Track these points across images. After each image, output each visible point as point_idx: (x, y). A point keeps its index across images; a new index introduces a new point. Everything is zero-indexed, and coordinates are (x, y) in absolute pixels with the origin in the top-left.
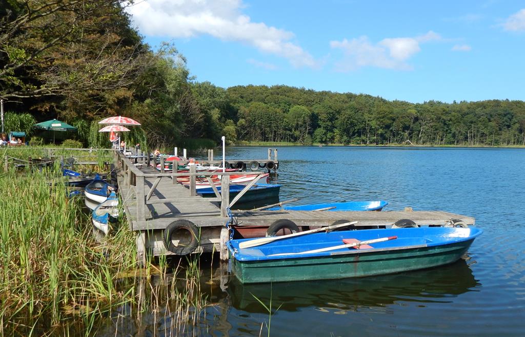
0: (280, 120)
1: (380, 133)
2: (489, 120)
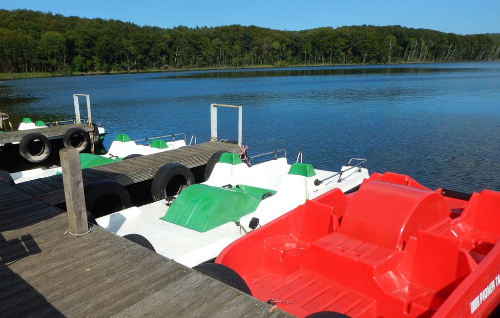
0: (32, 48)
1: (139, 58)
2: (233, 43)
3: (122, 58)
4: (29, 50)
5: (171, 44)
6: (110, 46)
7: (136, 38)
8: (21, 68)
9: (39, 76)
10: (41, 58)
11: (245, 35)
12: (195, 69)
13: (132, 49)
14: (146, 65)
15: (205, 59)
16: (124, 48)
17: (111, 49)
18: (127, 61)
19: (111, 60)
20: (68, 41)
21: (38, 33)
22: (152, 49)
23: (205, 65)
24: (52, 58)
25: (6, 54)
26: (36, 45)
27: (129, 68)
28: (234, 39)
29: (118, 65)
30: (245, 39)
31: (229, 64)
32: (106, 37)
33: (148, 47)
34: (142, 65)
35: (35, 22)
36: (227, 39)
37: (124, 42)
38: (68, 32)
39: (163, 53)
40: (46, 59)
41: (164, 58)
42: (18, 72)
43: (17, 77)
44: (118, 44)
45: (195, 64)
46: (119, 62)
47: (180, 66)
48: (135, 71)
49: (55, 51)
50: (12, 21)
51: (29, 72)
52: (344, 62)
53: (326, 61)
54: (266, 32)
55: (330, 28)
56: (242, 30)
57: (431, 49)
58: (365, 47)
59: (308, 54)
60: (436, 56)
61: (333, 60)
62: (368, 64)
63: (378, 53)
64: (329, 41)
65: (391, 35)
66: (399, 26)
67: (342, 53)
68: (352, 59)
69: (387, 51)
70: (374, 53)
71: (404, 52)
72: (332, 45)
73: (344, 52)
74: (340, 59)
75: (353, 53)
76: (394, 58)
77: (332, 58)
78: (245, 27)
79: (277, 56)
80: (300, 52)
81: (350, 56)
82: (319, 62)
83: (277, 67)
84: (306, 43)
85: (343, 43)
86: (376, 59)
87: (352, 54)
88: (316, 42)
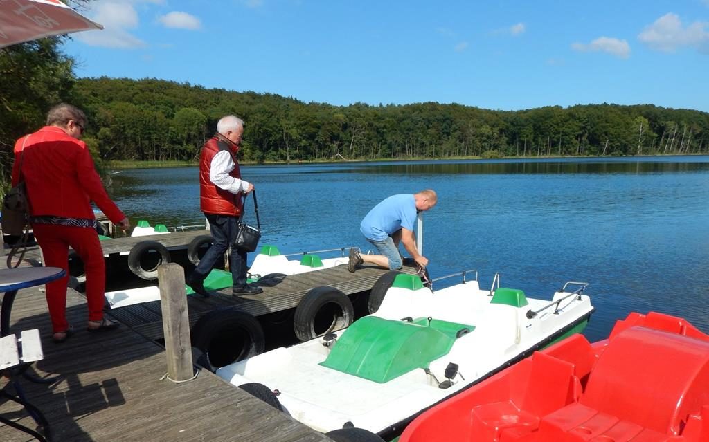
0: (163, 129)
1: (303, 145)
2: (428, 126)
3: (281, 144)
4: (159, 131)
5: (345, 127)
6: (264, 127)
7: (299, 119)
8: (148, 155)
9: (170, 165)
10: (174, 143)
11: (444, 116)
12: (376, 160)
13: (294, 133)
14: (311, 154)
15: (390, 147)
16: (283, 131)
17: (265, 132)
18: (286, 148)
19: (265, 147)
20: (209, 120)
21: (171, 109)
22: (320, 133)
23: (389, 156)
24: (188, 142)
25: (129, 135)
26: (168, 125)
27: (288, 157)
28: (429, 121)
29: (275, 153)
30: (444, 120)
31: (422, 154)
32: (259, 117)
33: (314, 130)
34: (307, 153)
35: (167, 95)
36: (420, 121)
37: (283, 122)
38: (209, 109)
39: (334, 138)
40: (181, 144)
41: (335, 146)
42: (143, 160)
43: (141, 166)
44: (274, 126)
45: (377, 153)
46: (276, 150)
47: (357, 156)
48: (297, 161)
49: (193, 133)
50: (137, 93)
51: (158, 159)
52: (577, 153)
53: (553, 152)
54: (472, 112)
55: (558, 107)
56: (439, 109)
57: (697, 136)
58: (606, 134)
59: (528, 142)
60: (703, 146)
61: (562, 150)
62: (610, 155)
63: (623, 141)
64: (558, 124)
65: (642, 118)
66: (653, 106)
67: (575, 141)
68: (589, 149)
69: (636, 139)
70: (619, 142)
71: (660, 140)
72: (561, 130)
73: (577, 139)
74: (572, 149)
75: (589, 140)
76: (645, 148)
77: (562, 148)
78: (444, 106)
79: (486, 144)
80: (517, 139)
81: (586, 145)
82: (543, 152)
83: (486, 159)
84: (526, 127)
85: (576, 128)
86: (621, 150)
87: (588, 142)
88: (540, 126)
